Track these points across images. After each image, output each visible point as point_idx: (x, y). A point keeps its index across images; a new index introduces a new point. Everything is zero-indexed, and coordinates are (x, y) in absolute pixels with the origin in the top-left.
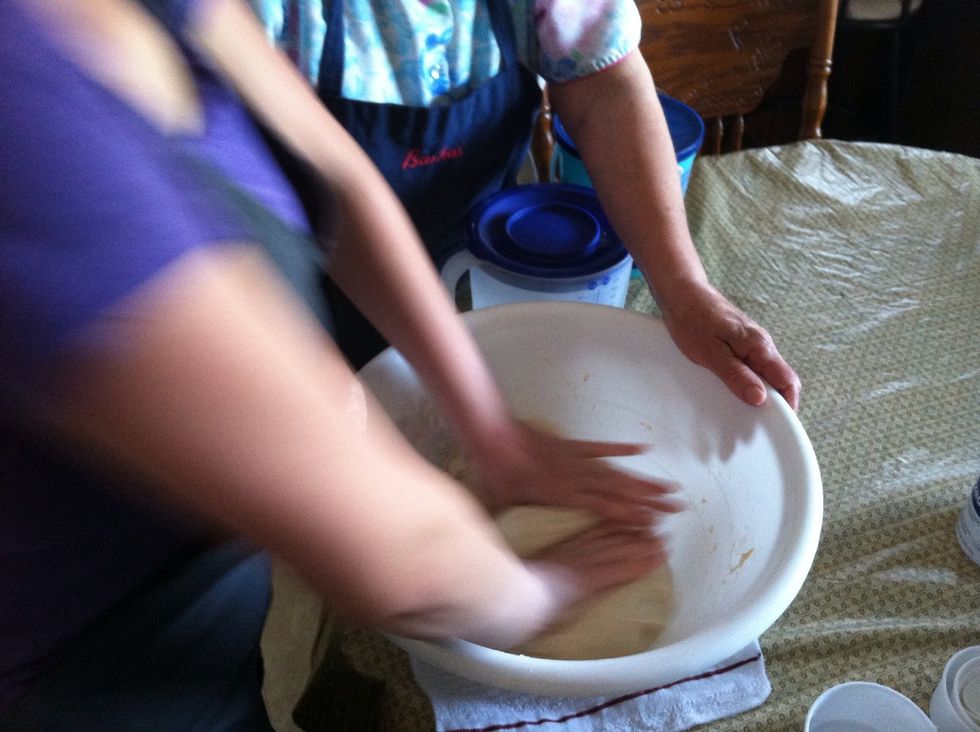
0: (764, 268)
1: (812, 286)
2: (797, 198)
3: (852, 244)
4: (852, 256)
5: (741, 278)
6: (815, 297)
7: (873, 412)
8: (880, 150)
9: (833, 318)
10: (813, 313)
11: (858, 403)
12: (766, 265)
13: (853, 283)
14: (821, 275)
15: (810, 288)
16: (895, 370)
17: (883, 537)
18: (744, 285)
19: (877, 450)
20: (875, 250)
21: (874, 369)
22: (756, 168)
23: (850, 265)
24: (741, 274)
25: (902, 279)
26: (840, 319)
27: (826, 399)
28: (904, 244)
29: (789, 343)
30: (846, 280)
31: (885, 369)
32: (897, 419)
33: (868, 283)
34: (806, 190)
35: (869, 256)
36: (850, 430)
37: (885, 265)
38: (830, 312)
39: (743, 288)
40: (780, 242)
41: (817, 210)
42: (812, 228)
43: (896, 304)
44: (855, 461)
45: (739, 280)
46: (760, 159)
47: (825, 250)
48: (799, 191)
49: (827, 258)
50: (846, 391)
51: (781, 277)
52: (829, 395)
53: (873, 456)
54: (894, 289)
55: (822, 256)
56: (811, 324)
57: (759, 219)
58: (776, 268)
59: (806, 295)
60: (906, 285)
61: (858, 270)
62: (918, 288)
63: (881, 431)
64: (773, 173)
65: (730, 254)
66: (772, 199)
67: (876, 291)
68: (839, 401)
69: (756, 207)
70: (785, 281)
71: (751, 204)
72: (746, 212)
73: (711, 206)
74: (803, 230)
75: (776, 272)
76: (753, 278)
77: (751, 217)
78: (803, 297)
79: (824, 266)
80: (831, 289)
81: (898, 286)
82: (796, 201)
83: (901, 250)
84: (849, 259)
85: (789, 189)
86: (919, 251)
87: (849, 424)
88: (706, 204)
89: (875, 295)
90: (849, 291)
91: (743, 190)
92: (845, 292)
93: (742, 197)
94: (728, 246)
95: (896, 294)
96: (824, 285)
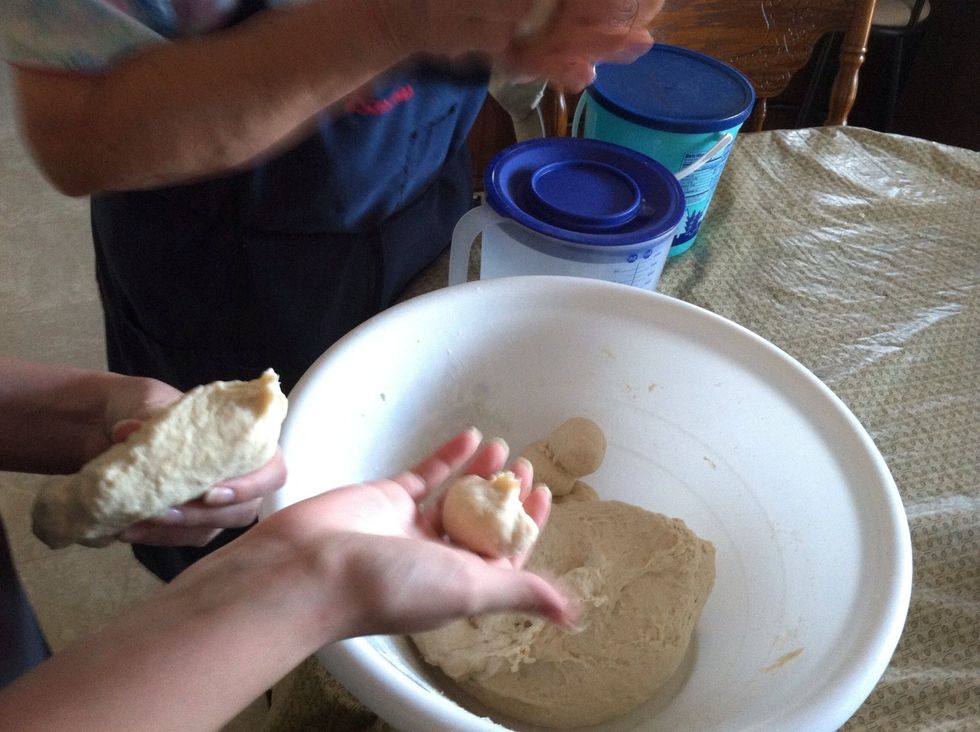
0: (799, 259)
1: (854, 283)
2: (830, 186)
3: (893, 241)
4: (894, 254)
5: (775, 268)
6: (857, 295)
7: (928, 428)
8: (915, 144)
9: (878, 320)
10: (857, 312)
11: (911, 416)
12: (803, 257)
13: (895, 283)
14: (862, 271)
15: (852, 285)
16: (948, 380)
17: (947, 569)
18: (779, 275)
19: (934, 470)
20: (916, 249)
21: (925, 378)
22: (784, 151)
23: (893, 264)
24: (776, 265)
25: (948, 282)
26: (886, 322)
27: (875, 408)
28: (946, 246)
29: (833, 344)
30: (889, 279)
31: (937, 379)
32: (953, 437)
33: (913, 286)
34: (839, 179)
35: (911, 256)
36: (904, 446)
37: (928, 266)
38: (874, 312)
39: (779, 279)
40: (814, 232)
41: (853, 201)
42: (849, 220)
43: (944, 308)
44: (911, 480)
45: (774, 271)
46: (788, 143)
47: (864, 245)
48: (832, 180)
49: (867, 254)
50: (896, 400)
51: (818, 269)
52: (879, 404)
53: (930, 476)
54: (941, 293)
55: (861, 251)
56: (856, 324)
57: (791, 205)
58: (814, 260)
59: (848, 291)
60: (953, 288)
61: (901, 270)
62: (966, 292)
63: (937, 449)
64: (803, 158)
65: (762, 242)
66: (803, 186)
67: (922, 294)
68: (890, 411)
69: (787, 192)
70: (824, 276)
71: (782, 188)
72: (777, 197)
73: (739, 187)
74: (840, 222)
75: (814, 264)
76: (789, 269)
77: (782, 202)
78: (844, 294)
79: (864, 261)
80: (872, 288)
81: (944, 289)
82: (830, 190)
83: (945, 252)
84: (890, 257)
85: (820, 177)
86: (963, 255)
87: (903, 439)
88: (733, 185)
89: (919, 297)
90: (893, 291)
91: (772, 175)
92: (889, 292)
93: (771, 180)
94: (760, 232)
95: (944, 298)
96: (866, 283)
